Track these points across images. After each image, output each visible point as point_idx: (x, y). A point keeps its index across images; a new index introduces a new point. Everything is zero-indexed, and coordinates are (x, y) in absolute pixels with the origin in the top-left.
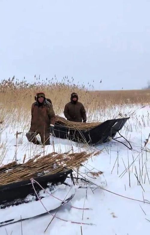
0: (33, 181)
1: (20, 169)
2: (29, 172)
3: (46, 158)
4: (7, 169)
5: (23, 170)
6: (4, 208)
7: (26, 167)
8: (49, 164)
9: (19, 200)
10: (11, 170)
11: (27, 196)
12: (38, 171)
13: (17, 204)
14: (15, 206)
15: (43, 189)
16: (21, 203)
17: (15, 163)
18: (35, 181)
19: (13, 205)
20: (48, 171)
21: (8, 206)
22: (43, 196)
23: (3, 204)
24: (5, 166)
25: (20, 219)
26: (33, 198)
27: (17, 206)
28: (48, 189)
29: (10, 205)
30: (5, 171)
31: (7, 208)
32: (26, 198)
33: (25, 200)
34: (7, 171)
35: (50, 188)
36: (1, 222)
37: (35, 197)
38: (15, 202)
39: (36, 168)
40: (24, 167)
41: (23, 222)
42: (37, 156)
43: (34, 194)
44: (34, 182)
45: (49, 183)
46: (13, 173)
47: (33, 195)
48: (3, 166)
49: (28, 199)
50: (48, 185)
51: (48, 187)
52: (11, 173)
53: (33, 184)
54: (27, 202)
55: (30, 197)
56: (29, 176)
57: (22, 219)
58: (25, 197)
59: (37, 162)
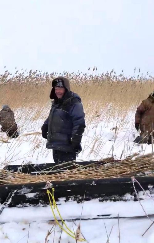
0: (134, 180)
1: (118, 165)
2: (127, 169)
3: (146, 158)
4: (106, 163)
5: (121, 167)
6: (102, 202)
7: (124, 164)
8: (149, 164)
9: (117, 197)
10: (109, 164)
11: (125, 194)
12: (136, 170)
13: (115, 200)
14: (112, 202)
15: (144, 190)
16: (118, 200)
17: (113, 158)
18: (136, 180)
19: (111, 200)
20: (150, 172)
21: (107, 200)
22: (142, 198)
23: (102, 197)
24: (104, 159)
25: (117, 216)
26: (131, 198)
27: (115, 203)
28: (148, 192)
29: (108, 200)
30: (103, 164)
31: (104, 202)
32: (125, 196)
33: (123, 197)
34: (106, 165)
35: (151, 190)
36: (99, 215)
37: (133, 197)
38: (113, 197)
39: (135, 166)
40: (122, 164)
41: (120, 219)
42: (135, 155)
43: (133, 194)
44: (135, 182)
45: (150, 185)
46: (111, 168)
47: (131, 194)
48: (102, 159)
49: (126, 197)
50: (149, 187)
51: (148, 189)
52: (109, 168)
53: (133, 183)
54: (125, 200)
55: (128, 196)
56: (128, 174)
57: (119, 216)
58: (123, 195)
59: (135, 160)
